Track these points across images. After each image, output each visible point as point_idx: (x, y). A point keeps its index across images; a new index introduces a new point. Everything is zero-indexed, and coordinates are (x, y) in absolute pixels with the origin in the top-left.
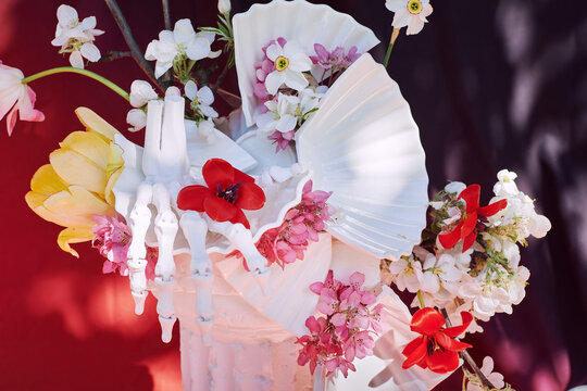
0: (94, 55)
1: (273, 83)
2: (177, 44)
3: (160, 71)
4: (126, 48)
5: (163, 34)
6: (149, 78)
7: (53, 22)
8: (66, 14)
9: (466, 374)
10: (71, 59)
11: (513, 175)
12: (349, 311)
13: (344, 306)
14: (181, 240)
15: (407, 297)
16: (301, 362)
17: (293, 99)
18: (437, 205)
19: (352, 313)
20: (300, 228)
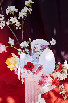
0: (14, 45)
1: (36, 50)
2: (24, 44)
3: (22, 48)
4: (18, 43)
5: (22, 43)
6: (21, 48)
7: (8, 40)
8: (10, 39)
9: (60, 86)
10: (11, 45)
11: (67, 61)
12: (44, 80)
13: (44, 79)
14: (24, 72)
15: (52, 77)
16: (39, 85)
17: (38, 53)
18: (56, 66)
19: (45, 80)
20: (38, 70)
